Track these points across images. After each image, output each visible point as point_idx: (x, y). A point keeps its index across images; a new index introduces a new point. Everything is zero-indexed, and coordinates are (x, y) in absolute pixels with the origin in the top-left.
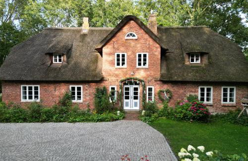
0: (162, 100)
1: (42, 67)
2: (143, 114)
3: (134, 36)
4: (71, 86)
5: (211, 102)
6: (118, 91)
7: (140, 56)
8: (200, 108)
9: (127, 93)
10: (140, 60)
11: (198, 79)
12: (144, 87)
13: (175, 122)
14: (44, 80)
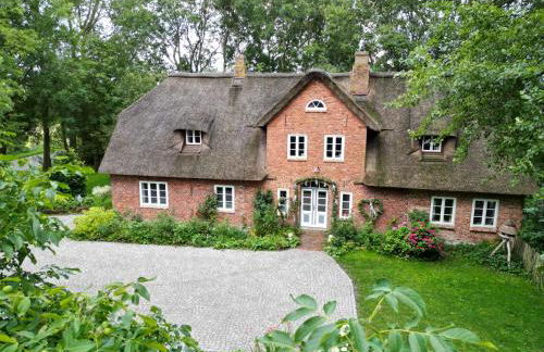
0: (366, 217)
1: (169, 151)
2: (329, 240)
3: (321, 106)
4: (216, 187)
5: (452, 223)
6: (291, 199)
7: (330, 140)
8: (424, 237)
9: (308, 201)
10: (330, 147)
11: (429, 186)
12: (336, 193)
13: (379, 258)
14: (174, 176)
